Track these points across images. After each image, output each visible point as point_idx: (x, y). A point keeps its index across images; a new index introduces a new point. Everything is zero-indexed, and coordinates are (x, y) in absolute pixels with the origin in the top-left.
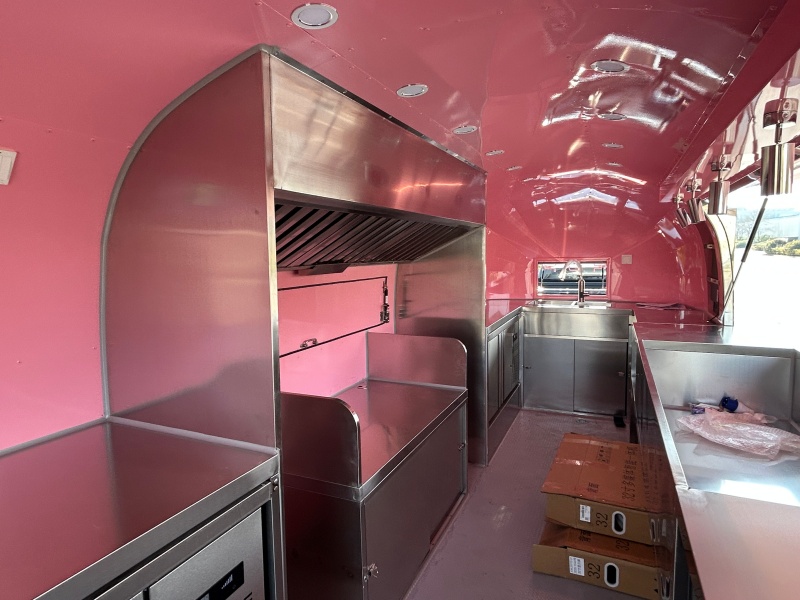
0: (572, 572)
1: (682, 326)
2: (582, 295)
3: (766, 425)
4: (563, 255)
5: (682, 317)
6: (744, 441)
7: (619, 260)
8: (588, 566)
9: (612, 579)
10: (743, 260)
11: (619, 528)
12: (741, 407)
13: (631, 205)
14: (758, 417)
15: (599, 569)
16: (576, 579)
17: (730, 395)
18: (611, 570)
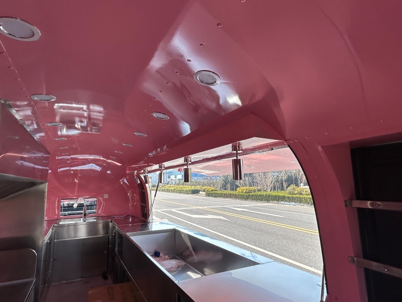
1: (130, 225)
2: (85, 215)
3: (170, 259)
5: (130, 220)
6: (167, 267)
7: (103, 197)
10: (155, 196)
12: (161, 254)
14: (167, 257)
17: (157, 250)
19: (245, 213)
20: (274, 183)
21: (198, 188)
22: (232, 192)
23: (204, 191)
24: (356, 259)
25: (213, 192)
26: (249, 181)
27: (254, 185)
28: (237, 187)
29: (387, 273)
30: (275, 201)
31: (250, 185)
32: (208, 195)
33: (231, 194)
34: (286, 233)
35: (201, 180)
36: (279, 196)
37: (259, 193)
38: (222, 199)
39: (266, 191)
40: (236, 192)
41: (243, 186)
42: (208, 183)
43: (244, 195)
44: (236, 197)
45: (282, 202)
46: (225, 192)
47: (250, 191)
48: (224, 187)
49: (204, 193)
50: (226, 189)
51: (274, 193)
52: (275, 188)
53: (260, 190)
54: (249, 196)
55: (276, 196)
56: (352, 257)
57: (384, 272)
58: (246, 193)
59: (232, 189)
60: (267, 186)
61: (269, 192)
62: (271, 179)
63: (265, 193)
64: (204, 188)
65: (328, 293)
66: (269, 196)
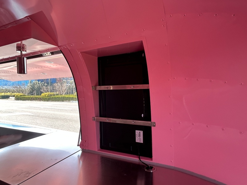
19: (46, 109)
20: (67, 90)
21: (8, 94)
22: (37, 96)
23: (14, 96)
24: (96, 118)
25: (22, 97)
26: (50, 89)
27: (54, 91)
28: (42, 93)
29: (108, 122)
30: (67, 101)
31: (51, 91)
32: (18, 99)
33: (36, 98)
34: (72, 118)
35: (11, 88)
36: (70, 98)
37: (57, 96)
38: (29, 101)
39: (61, 95)
40: (41, 96)
41: (46, 92)
42: (17, 90)
43: (46, 98)
44: (40, 99)
45: (71, 101)
46: (32, 96)
47: (51, 95)
48: (31, 93)
49: (14, 98)
50: (32, 95)
51: (67, 96)
52: (68, 93)
53: (58, 95)
54: (50, 98)
55: (68, 97)
56: (94, 118)
57: (107, 122)
58: (48, 96)
59: (38, 95)
60: (63, 92)
61: (63, 96)
62: (65, 87)
63: (61, 96)
64: (13, 94)
65: (82, 140)
66: (64, 98)
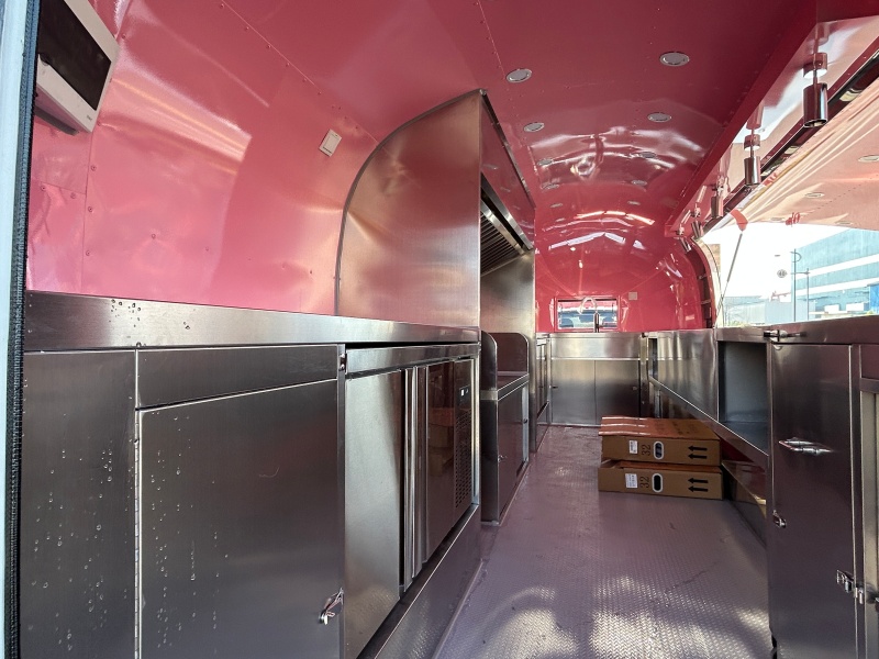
0: (628, 486)
4: (580, 292)
7: (626, 297)
8: (640, 479)
9: (658, 487)
11: (658, 454)
13: (638, 244)
15: (649, 480)
16: (632, 491)
18: (657, 479)
